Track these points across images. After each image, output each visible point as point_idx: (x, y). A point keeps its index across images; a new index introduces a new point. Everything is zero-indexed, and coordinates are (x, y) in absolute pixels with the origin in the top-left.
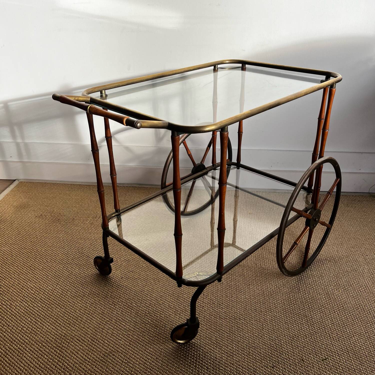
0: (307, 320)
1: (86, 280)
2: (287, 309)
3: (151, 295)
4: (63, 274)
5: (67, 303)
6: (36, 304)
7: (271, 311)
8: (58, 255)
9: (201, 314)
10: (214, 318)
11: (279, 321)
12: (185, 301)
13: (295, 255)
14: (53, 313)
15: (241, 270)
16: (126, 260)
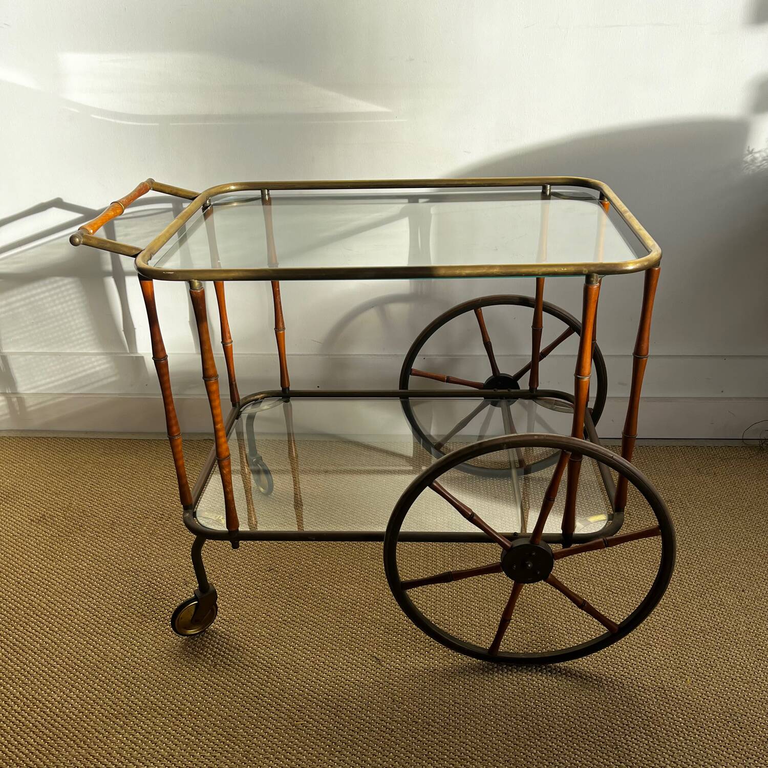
0: (619, 757)
1: (135, 673)
2: (574, 731)
3: (280, 705)
4: (86, 662)
5: (93, 734)
6: (24, 739)
7: (541, 737)
8: (76, 613)
9: (388, 751)
10: (415, 758)
11: (558, 760)
12: (353, 718)
13: (590, 594)
14: (60, 760)
15: (475, 635)
16: (224, 620)
